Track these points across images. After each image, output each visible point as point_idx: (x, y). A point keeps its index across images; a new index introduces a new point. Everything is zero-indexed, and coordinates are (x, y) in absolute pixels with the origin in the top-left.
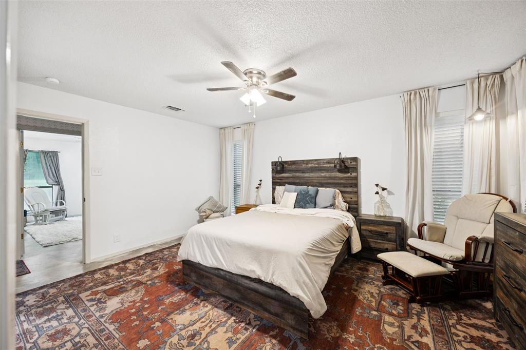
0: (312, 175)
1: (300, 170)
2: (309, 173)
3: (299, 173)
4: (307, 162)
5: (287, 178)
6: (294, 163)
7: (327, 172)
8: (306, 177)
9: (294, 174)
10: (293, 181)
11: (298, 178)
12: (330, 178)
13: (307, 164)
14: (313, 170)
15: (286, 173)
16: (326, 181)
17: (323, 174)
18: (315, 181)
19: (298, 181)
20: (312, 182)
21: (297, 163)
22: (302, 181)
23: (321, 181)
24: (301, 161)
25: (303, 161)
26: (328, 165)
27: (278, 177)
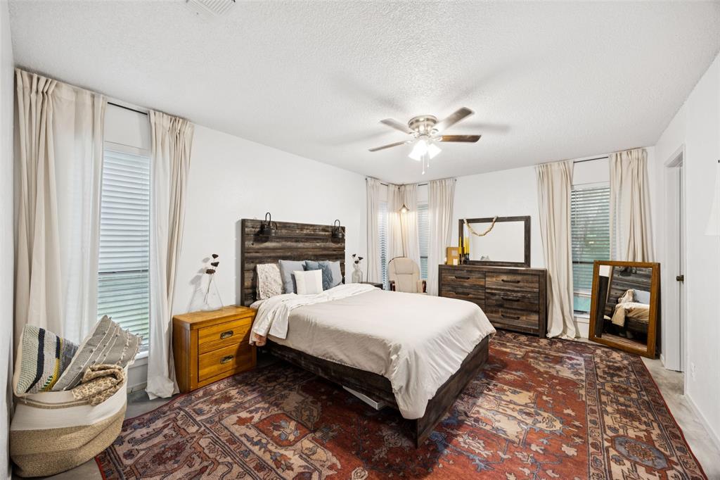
0: (307, 244)
1: (292, 238)
2: (304, 242)
3: (292, 242)
4: (302, 227)
5: (274, 249)
6: (285, 225)
7: (323, 242)
8: (300, 248)
9: (284, 243)
10: (282, 254)
11: (290, 249)
12: (325, 249)
13: (302, 229)
14: (308, 238)
15: (271, 241)
16: (321, 253)
17: (318, 244)
18: (311, 253)
19: (289, 254)
20: (307, 254)
21: (289, 227)
22: (295, 253)
23: (316, 253)
24: (294, 224)
25: (297, 224)
26: (324, 233)
27: (258, 249)
